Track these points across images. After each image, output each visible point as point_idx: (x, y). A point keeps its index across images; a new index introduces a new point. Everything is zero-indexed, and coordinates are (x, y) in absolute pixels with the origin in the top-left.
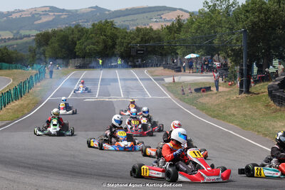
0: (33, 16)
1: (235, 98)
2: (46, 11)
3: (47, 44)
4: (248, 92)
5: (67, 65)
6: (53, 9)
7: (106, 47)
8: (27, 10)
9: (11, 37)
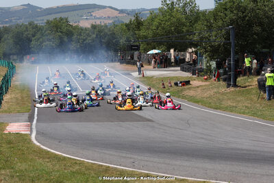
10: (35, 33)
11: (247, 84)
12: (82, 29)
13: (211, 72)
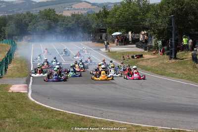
10: (31, 20)
11: (184, 57)
12: (65, 17)
13: (158, 48)
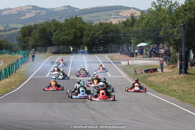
0: (19, 13)
1: (176, 77)
2: (29, 9)
3: (30, 35)
4: (186, 73)
5: (45, 51)
6: (35, 8)
7: (75, 37)
8: (15, 9)
9: (2, 29)
10: (56, 29)
